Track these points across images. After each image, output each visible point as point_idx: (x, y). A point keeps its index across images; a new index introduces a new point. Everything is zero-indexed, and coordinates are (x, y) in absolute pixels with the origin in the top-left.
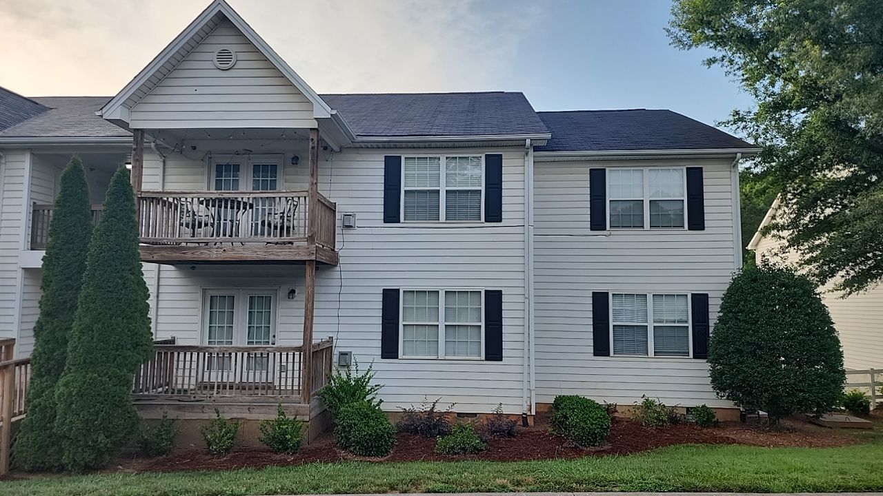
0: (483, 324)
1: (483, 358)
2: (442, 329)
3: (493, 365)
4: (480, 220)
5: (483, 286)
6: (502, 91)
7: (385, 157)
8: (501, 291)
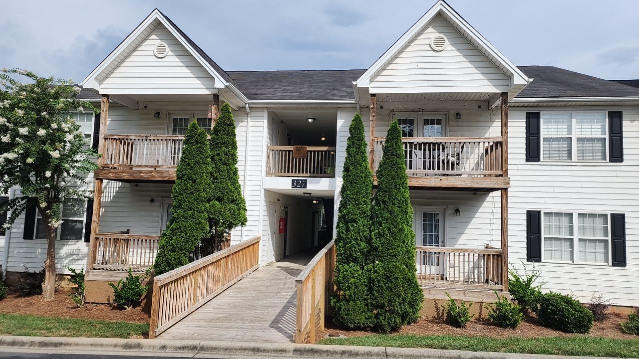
0: (609, 238)
1: (611, 265)
2: (576, 242)
3: (619, 270)
4: (606, 160)
5: (609, 210)
6: (537, 65)
7: (527, 113)
8: (624, 214)
